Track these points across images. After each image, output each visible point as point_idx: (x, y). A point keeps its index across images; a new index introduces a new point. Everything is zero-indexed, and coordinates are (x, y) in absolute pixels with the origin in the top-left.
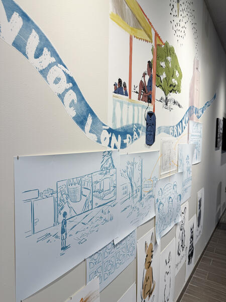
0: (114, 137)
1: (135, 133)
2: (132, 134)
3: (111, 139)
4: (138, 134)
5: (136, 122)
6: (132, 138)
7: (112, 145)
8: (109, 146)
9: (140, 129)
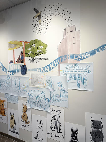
0: (10, 72)
1: (17, 71)
2: (16, 72)
3: (9, 73)
4: (18, 72)
5: (17, 68)
6: (16, 73)
7: (10, 74)
8: (9, 74)
9: (19, 70)
